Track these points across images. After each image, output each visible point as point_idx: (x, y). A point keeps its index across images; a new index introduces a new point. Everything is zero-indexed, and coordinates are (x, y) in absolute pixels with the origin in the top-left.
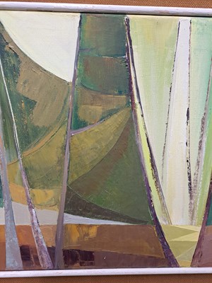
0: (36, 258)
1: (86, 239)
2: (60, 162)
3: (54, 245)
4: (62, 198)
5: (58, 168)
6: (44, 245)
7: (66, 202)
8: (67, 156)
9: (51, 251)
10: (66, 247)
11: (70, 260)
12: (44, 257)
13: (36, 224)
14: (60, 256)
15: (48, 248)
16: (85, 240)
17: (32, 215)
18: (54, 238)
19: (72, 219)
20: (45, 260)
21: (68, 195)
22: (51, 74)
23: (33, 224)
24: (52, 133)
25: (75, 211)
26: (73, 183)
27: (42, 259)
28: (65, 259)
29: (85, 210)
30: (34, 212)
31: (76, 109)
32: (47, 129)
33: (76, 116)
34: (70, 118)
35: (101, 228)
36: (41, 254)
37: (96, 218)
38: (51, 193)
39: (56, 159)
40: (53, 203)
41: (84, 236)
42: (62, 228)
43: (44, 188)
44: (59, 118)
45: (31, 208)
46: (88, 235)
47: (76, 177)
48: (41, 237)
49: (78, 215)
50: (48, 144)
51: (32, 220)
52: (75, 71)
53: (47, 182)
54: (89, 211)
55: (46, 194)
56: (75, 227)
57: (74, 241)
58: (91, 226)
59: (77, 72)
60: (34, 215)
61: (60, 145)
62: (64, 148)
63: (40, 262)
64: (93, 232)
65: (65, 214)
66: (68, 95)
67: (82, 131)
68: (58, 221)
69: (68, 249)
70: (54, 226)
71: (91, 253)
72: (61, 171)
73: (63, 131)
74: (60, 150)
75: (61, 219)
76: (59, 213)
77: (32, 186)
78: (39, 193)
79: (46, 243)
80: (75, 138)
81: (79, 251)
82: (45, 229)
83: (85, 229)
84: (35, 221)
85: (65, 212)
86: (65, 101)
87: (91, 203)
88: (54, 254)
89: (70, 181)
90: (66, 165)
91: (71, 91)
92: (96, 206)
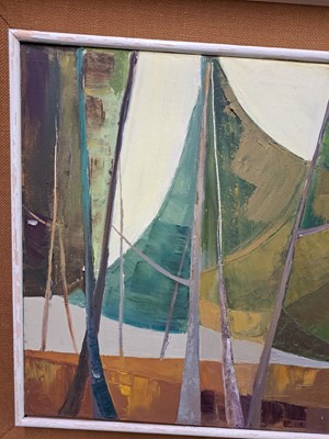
0: (222, 410)
1: (299, 387)
2: (277, 274)
3: (251, 393)
4: (272, 326)
5: (273, 282)
6: (237, 392)
7: (277, 331)
8: (288, 267)
9: (246, 402)
10: (268, 397)
11: (270, 417)
12: (233, 409)
13: (229, 361)
14: (256, 410)
15: (241, 397)
16: (297, 389)
17: (226, 347)
18: (252, 384)
19: (281, 358)
20: (234, 414)
21: (280, 323)
22: (284, 149)
23: (225, 360)
24: (272, 232)
25: (288, 346)
26: (290, 305)
27: (231, 412)
28: (263, 415)
29: (302, 345)
30: (228, 342)
31: (312, 199)
32: (265, 226)
33: (310, 210)
34: (300, 212)
35: (322, 373)
36: (230, 404)
37: (318, 358)
38: (257, 317)
39: (271, 269)
40: (258, 332)
41: (297, 383)
42: (265, 369)
43: (248, 309)
44: (284, 212)
45: (225, 336)
46: (301, 381)
47: (296, 297)
48: (233, 381)
49: (291, 352)
50: (262, 247)
51: (225, 355)
52: (318, 146)
53: (253, 301)
54: (308, 348)
55: (250, 318)
56: (285, 369)
57: (280, 390)
58: (308, 369)
59: (322, 147)
60: (229, 347)
61: (280, 249)
62: (285, 254)
63: (227, 416)
64: (309, 379)
65: (274, 350)
66: (302, 180)
67: (315, 232)
68: (262, 358)
69: (269, 400)
70: (254, 365)
71: (302, 409)
72: (276, 287)
73: (287, 229)
74: (279, 257)
75: (266, 356)
76: (265, 347)
77: (231, 306)
78: (239, 316)
79: (240, 389)
80: (303, 241)
81: (286, 404)
82: (242, 369)
83: (298, 373)
84: (229, 357)
85: (273, 346)
86: (298, 187)
87: (313, 337)
88: (248, 406)
89: (287, 303)
90: (285, 279)
91: (307, 174)
92: (320, 341)
